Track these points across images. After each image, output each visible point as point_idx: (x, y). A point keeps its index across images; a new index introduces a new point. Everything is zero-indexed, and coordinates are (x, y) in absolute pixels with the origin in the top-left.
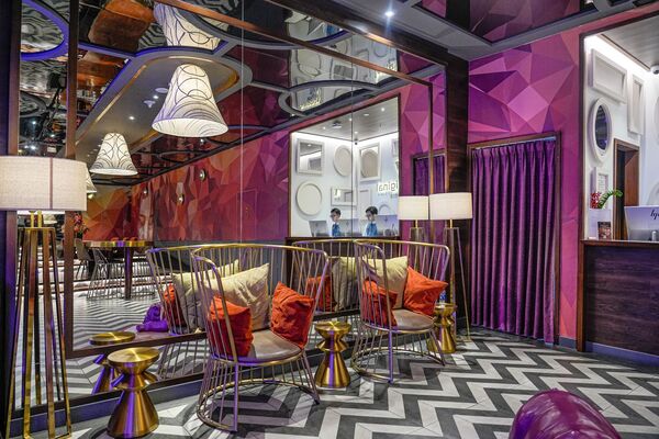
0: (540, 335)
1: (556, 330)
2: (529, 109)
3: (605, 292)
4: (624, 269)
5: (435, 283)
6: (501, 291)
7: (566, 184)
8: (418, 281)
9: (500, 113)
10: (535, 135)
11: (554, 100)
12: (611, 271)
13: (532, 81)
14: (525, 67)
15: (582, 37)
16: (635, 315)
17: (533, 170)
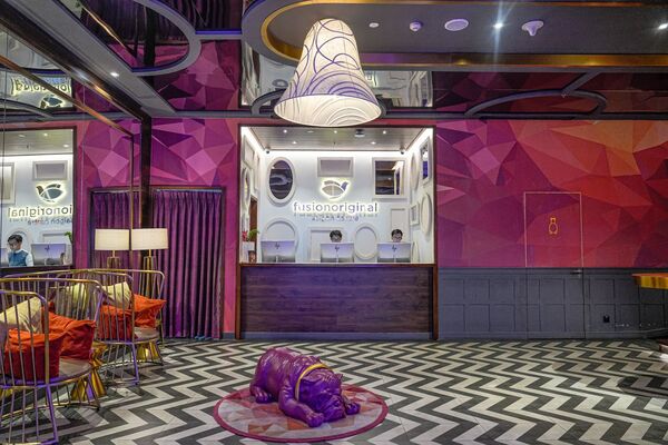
0: (209, 334)
1: (221, 329)
2: (202, 166)
3: (253, 297)
4: (263, 281)
5: (158, 301)
6: (178, 305)
7: (228, 225)
8: (142, 302)
9: (179, 165)
10: (206, 187)
11: (222, 163)
12: (256, 283)
13: (205, 147)
14: (200, 134)
15: (240, 125)
16: (269, 309)
17: (205, 212)
